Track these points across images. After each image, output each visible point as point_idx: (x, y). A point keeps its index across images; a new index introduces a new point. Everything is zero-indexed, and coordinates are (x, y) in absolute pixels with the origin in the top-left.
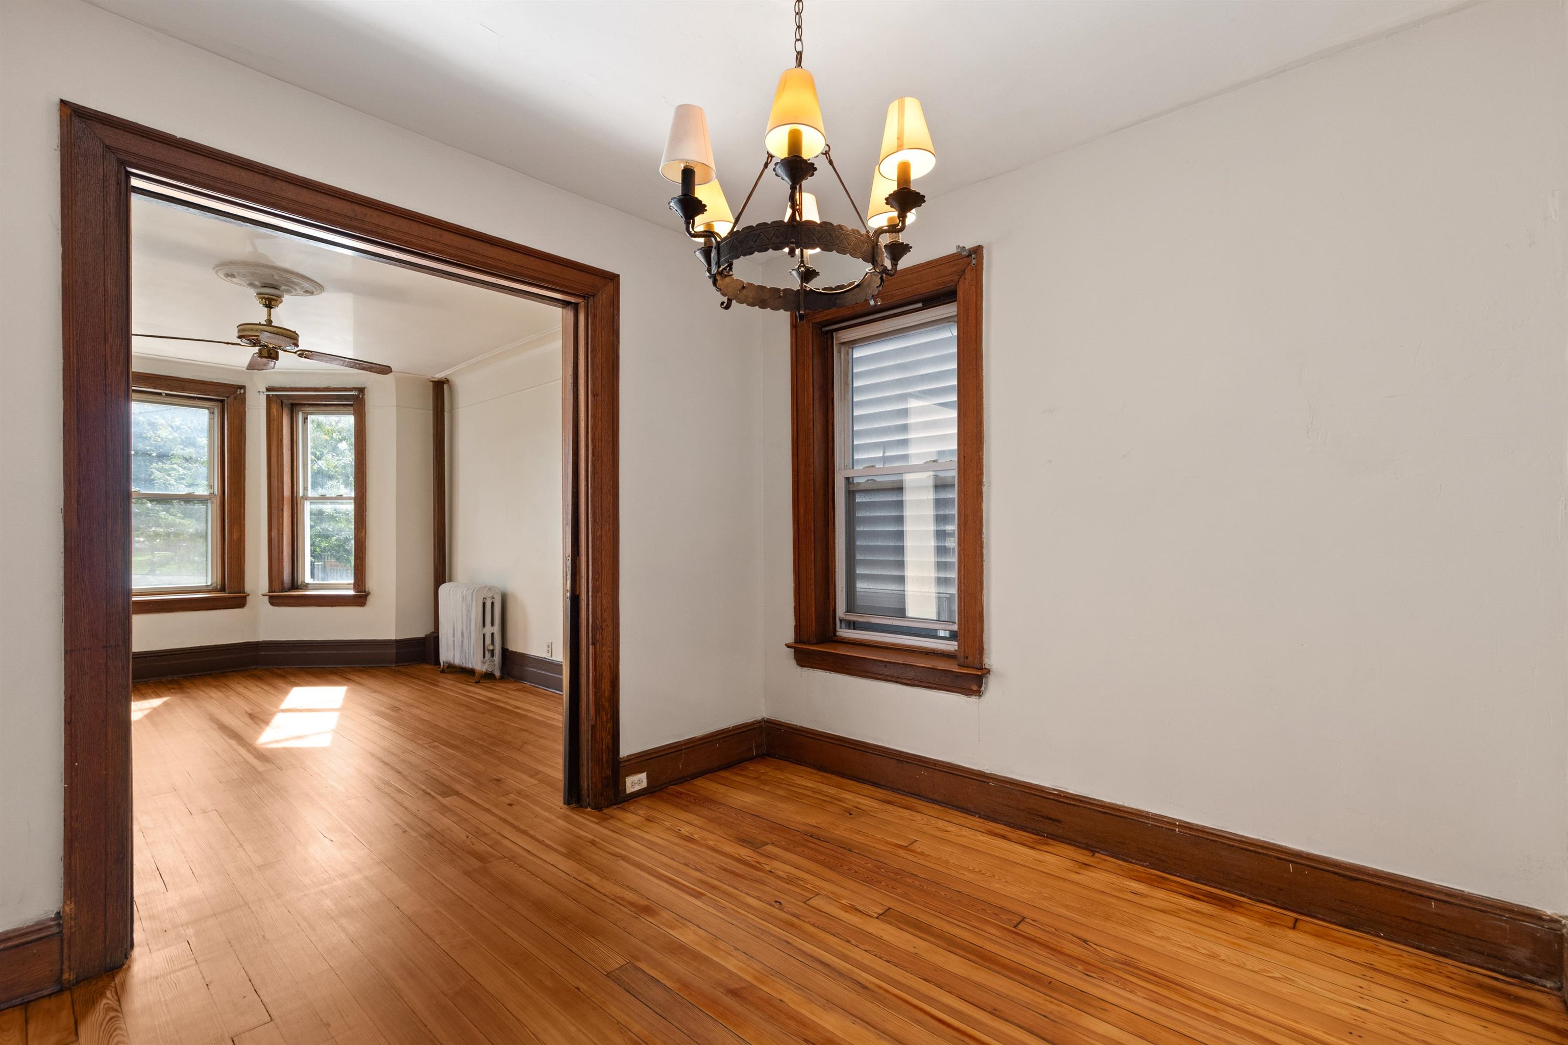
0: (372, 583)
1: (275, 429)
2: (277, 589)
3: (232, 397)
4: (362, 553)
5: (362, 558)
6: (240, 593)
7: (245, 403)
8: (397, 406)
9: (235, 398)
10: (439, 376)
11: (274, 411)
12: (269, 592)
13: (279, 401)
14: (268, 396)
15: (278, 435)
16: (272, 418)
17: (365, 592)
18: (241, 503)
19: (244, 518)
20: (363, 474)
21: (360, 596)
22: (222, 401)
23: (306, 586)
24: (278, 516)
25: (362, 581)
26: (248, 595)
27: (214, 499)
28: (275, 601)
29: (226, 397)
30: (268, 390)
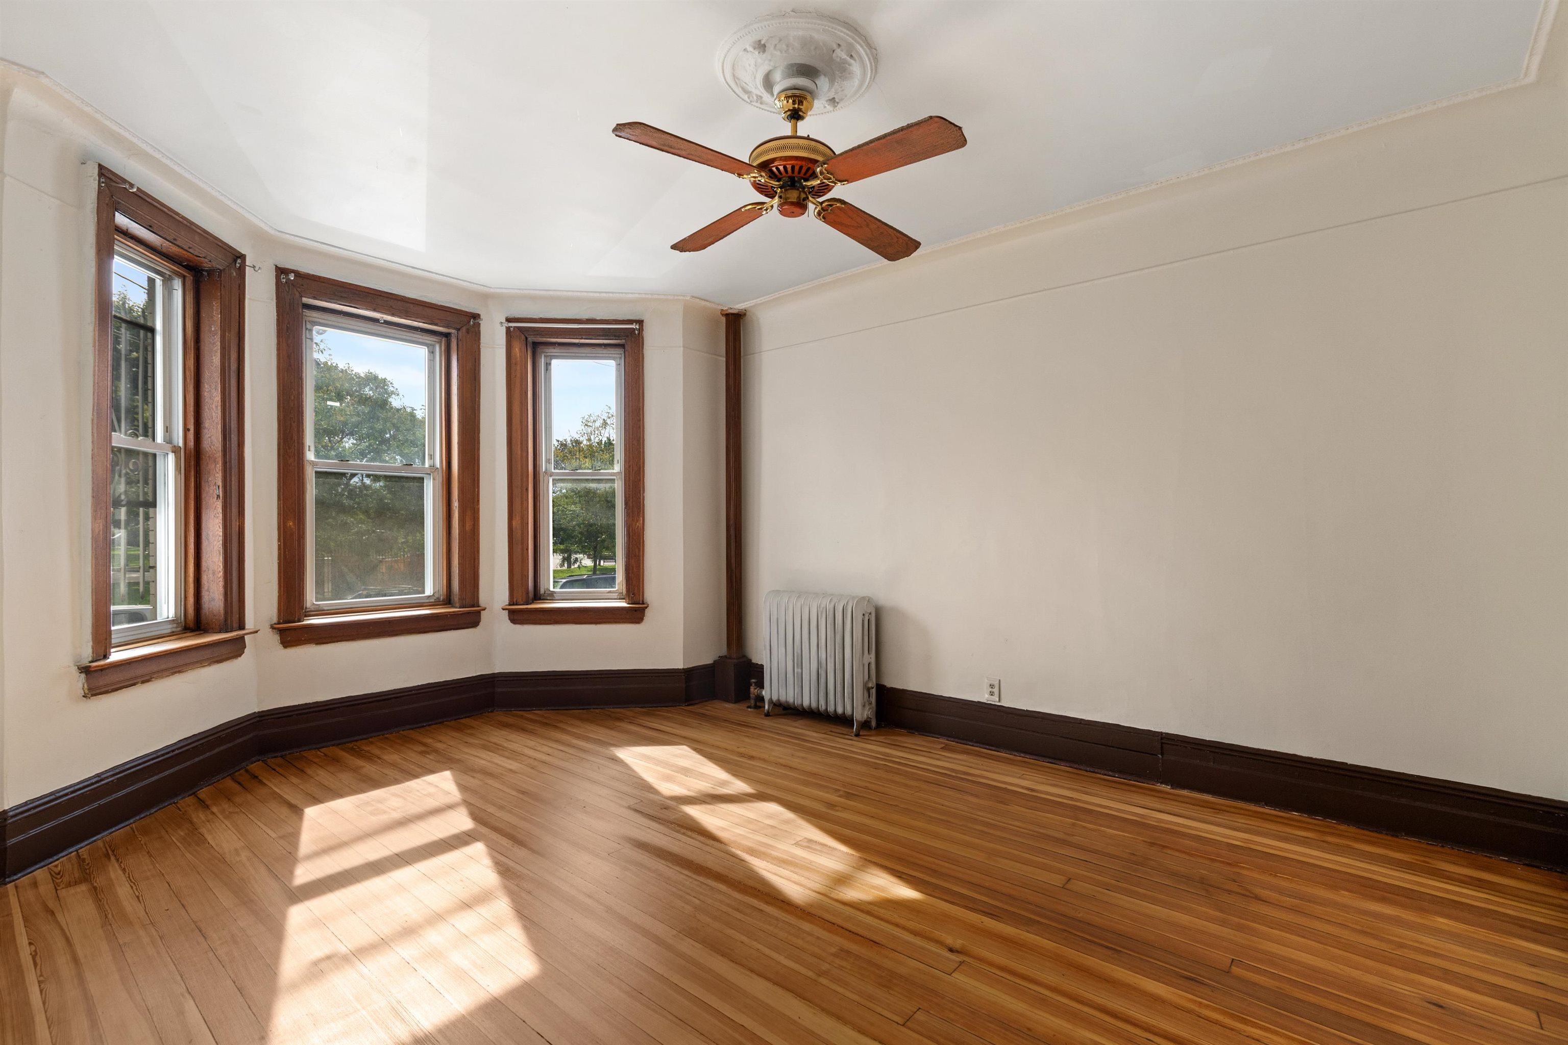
0: (652, 591)
1: (518, 375)
2: (520, 601)
3: (464, 329)
4: (639, 549)
5: (639, 556)
6: (473, 606)
7: (479, 339)
8: (684, 347)
9: (468, 331)
10: (738, 307)
11: (517, 351)
12: (510, 605)
13: (523, 337)
14: (508, 329)
15: (521, 385)
16: (513, 361)
17: (643, 603)
18: (474, 480)
19: (478, 501)
20: (639, 441)
21: (635, 610)
22: (447, 336)
23: (551, 596)
24: (522, 498)
25: (639, 589)
26: (484, 609)
27: (436, 473)
28: (517, 616)
29: (454, 328)
30: (509, 320)
